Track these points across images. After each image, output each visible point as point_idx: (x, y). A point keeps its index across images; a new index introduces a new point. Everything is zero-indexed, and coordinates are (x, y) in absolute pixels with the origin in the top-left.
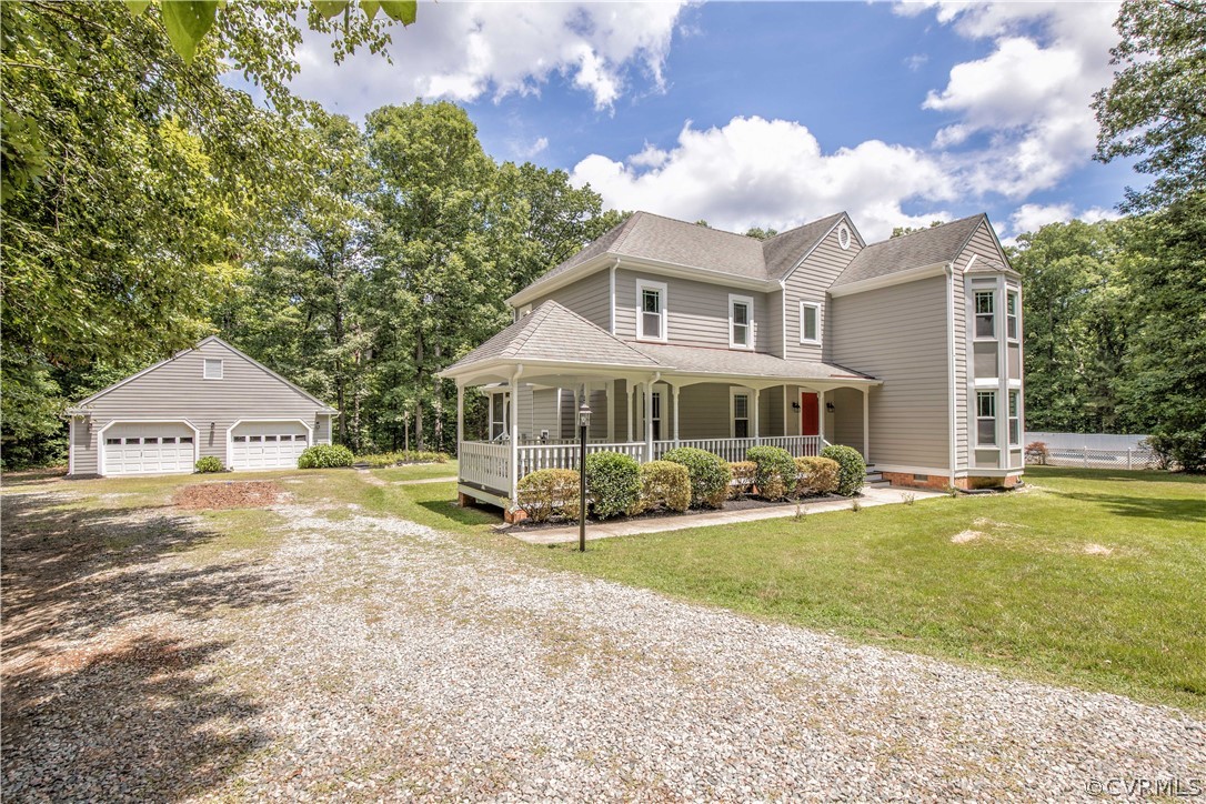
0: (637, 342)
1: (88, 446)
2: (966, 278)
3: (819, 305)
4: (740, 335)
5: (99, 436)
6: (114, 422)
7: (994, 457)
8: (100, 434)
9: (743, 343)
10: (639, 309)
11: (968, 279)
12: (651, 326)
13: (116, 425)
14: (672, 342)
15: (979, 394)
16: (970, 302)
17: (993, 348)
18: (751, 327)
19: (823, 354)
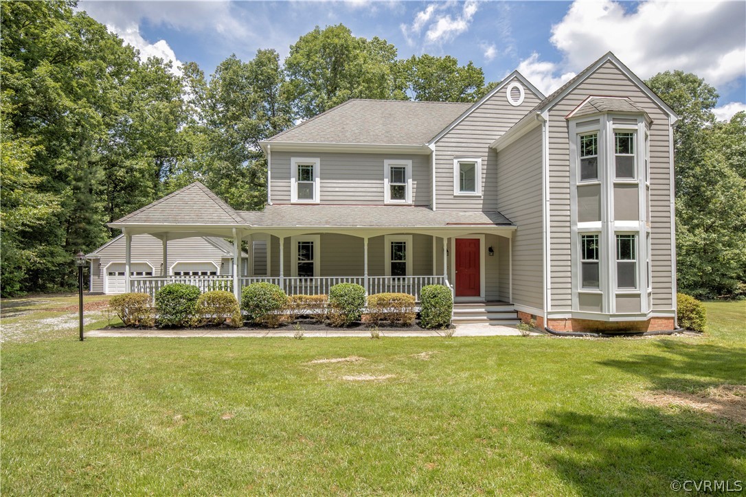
0: (292, 204)
1: (99, 277)
2: (570, 123)
3: (479, 160)
4: (398, 192)
5: (104, 271)
6: (111, 263)
7: (597, 301)
8: (105, 269)
9: (404, 199)
10: (293, 180)
11: (573, 124)
12: (306, 192)
13: (113, 264)
14: (324, 203)
15: (583, 237)
16: (575, 147)
17: (596, 191)
18: (410, 185)
19: (483, 204)
